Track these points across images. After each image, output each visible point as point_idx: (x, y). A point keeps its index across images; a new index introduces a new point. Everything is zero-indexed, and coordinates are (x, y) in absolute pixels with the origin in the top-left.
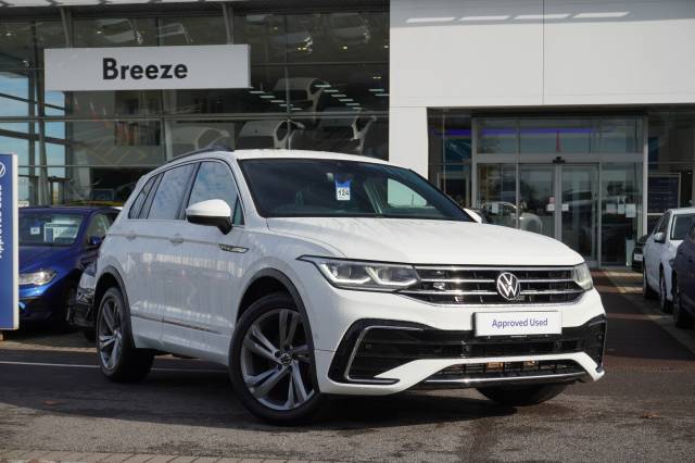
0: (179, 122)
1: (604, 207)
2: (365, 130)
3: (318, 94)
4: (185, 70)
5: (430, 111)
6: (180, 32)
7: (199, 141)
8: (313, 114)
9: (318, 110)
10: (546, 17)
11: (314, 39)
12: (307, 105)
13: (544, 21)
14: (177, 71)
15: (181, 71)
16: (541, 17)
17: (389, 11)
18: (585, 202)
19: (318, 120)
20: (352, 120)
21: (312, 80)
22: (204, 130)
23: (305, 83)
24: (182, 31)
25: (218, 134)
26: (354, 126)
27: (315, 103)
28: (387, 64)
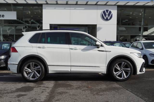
0: (5, 26)
1: (80, 42)
2: (39, 28)
3: (31, 21)
4: (4, 16)
5: (50, 25)
6: (5, 10)
7: (8, 29)
8: (30, 25)
9: (31, 24)
10: (71, 8)
11: (31, 12)
12: (29, 23)
13: (70, 9)
14: (2, 16)
15: (3, 16)
16: (70, 8)
17: (42, 6)
18: (77, 41)
19: (31, 26)
20: (37, 26)
21: (30, 19)
22: (9, 27)
23: (28, 19)
24: (6, 9)
25: (12, 28)
26: (37, 27)
27: (30, 23)
28: (42, 16)
